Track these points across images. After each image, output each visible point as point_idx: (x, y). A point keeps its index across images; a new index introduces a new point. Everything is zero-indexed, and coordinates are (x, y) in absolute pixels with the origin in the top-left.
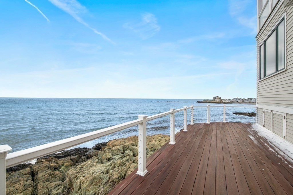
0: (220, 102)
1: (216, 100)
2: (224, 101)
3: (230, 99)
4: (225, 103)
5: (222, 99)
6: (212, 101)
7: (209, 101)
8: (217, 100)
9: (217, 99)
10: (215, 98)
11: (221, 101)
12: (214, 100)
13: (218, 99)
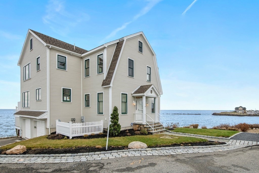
0: (243, 114)
1: (237, 111)
2: (249, 113)
3: (257, 111)
4: (250, 115)
5: (247, 110)
6: (233, 114)
7: (228, 114)
8: (240, 112)
9: (239, 110)
10: (237, 109)
11: (245, 113)
12: (235, 112)
13: (241, 110)
